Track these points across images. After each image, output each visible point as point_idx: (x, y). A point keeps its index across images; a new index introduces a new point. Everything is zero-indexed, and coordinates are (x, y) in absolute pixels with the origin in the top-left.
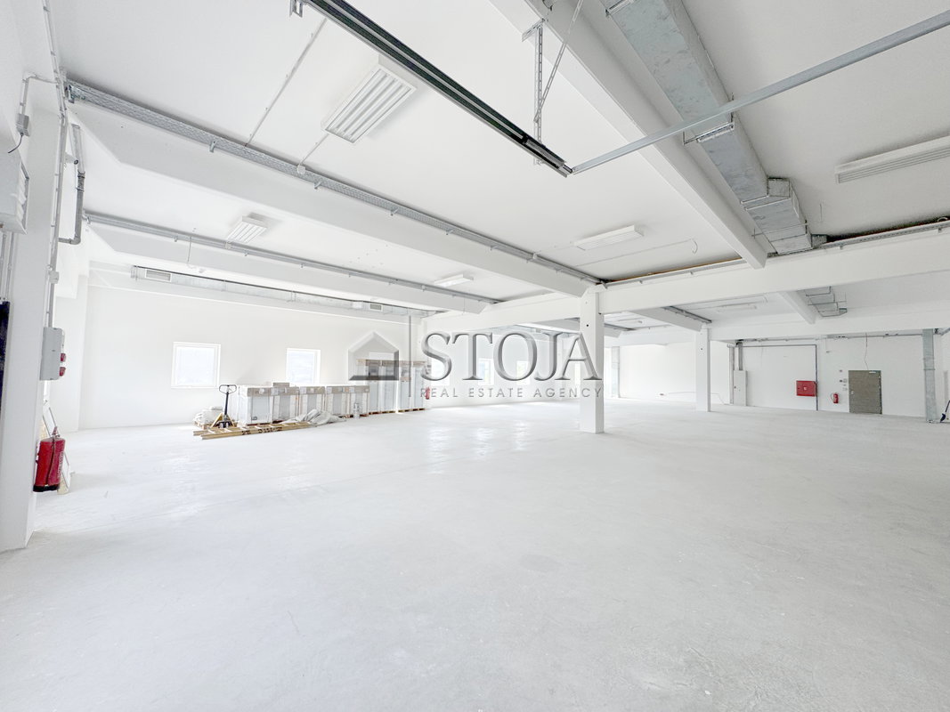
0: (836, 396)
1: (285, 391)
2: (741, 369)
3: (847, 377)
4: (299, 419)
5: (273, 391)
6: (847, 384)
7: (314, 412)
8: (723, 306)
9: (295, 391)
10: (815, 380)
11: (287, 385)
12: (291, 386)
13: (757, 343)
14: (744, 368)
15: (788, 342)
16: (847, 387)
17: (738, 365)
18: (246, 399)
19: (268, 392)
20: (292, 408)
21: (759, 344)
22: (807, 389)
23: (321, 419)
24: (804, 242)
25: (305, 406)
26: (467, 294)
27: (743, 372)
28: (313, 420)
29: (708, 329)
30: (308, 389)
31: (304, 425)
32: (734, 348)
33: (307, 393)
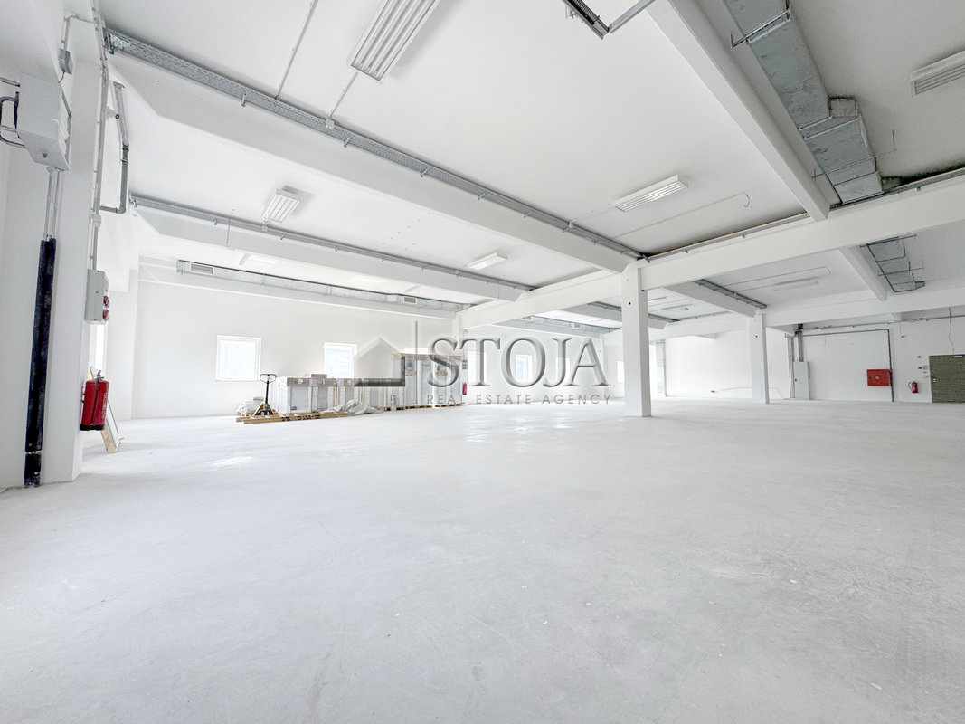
0: (915, 385)
1: (323, 382)
2: (801, 360)
3: (928, 364)
4: (337, 409)
5: (311, 382)
6: (928, 371)
7: (351, 402)
8: (779, 284)
9: (333, 383)
10: (889, 368)
11: (325, 376)
12: (328, 377)
13: (819, 331)
14: (805, 359)
15: (856, 327)
16: (928, 374)
17: (797, 355)
18: (285, 388)
19: (306, 382)
20: (330, 399)
21: (823, 332)
22: (880, 378)
23: (359, 409)
24: (873, 185)
25: (343, 398)
26: (500, 280)
27: (805, 364)
28: (350, 410)
29: (763, 315)
30: (346, 380)
31: (342, 414)
32: (792, 338)
33: (345, 385)
